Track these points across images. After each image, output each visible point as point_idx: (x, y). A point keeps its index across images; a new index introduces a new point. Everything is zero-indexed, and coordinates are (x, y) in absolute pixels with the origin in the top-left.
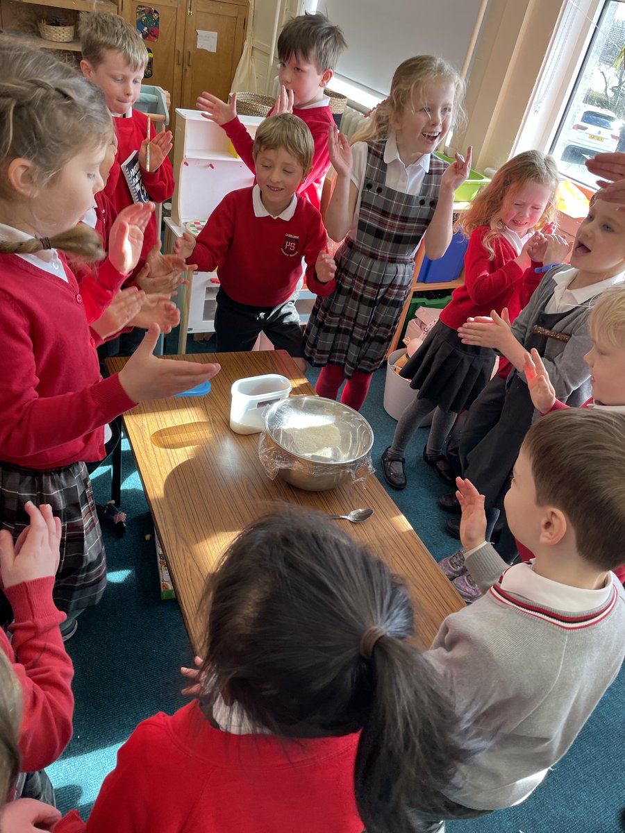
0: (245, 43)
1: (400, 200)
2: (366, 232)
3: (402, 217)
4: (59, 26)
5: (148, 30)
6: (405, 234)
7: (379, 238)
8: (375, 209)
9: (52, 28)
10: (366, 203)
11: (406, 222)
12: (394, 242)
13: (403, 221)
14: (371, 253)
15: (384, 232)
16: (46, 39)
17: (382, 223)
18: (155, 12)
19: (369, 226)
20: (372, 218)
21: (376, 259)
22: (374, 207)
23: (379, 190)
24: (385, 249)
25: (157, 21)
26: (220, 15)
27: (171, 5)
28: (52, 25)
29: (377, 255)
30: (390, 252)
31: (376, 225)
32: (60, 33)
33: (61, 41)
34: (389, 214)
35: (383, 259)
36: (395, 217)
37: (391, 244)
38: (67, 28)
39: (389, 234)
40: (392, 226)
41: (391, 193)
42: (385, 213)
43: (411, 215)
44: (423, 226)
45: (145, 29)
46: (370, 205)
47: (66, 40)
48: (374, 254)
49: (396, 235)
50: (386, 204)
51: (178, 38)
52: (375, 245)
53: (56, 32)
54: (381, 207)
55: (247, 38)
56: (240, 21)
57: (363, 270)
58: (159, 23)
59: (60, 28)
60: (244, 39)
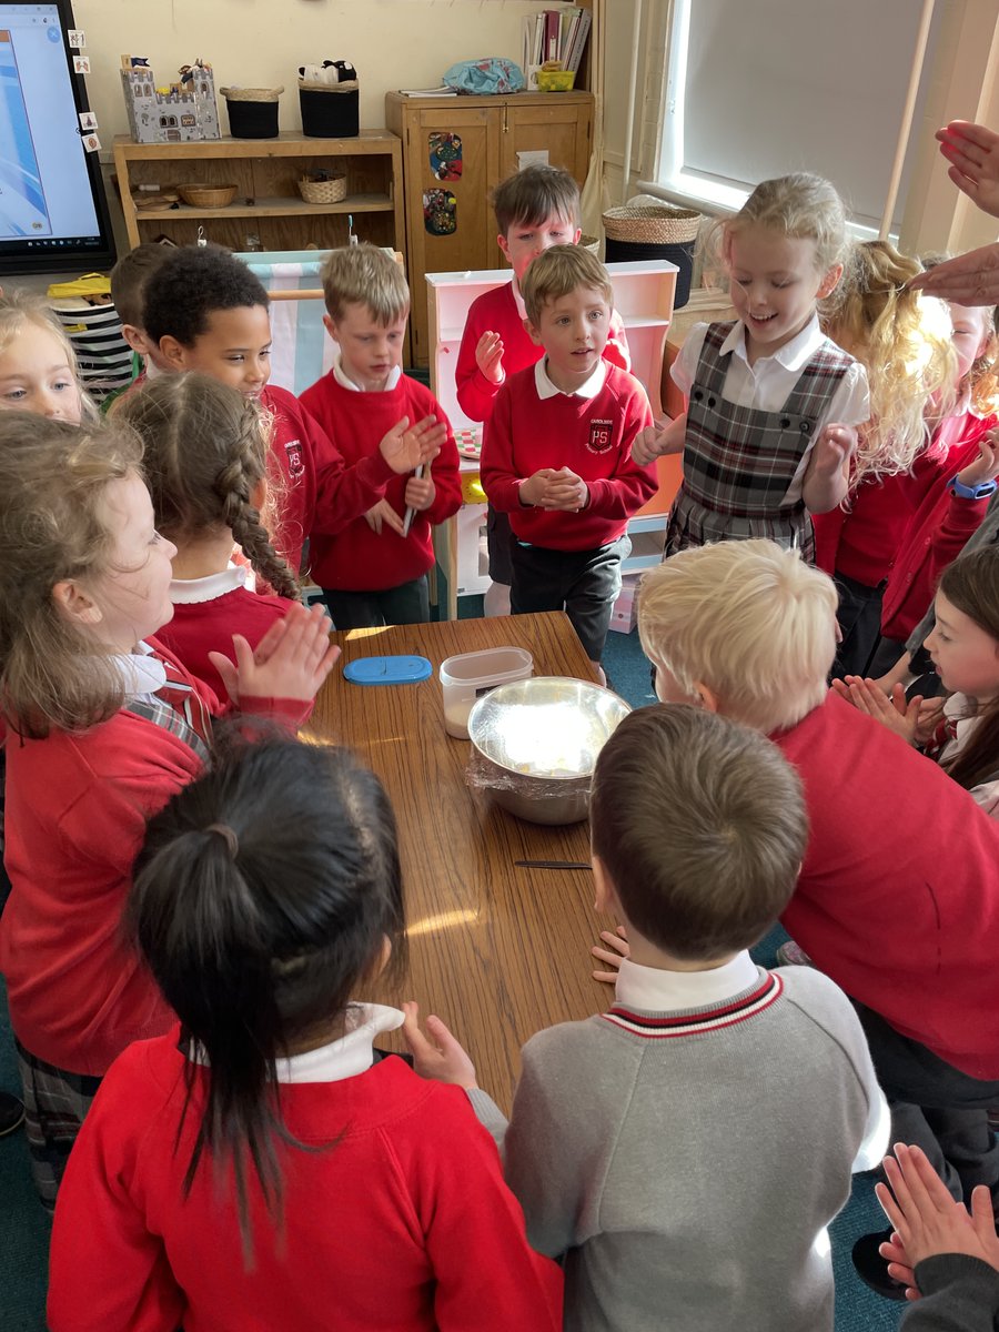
0: (592, 158)
1: (741, 419)
2: (696, 468)
3: (746, 446)
4: (326, 180)
5: (446, 165)
6: (756, 473)
7: (712, 477)
8: (706, 432)
9: (316, 185)
10: (694, 422)
11: (756, 454)
12: (737, 484)
13: (750, 453)
14: (704, 500)
15: (719, 468)
16: (309, 203)
17: (715, 454)
18: (456, 137)
19: (699, 457)
20: (704, 447)
21: (713, 509)
22: (705, 429)
23: (712, 403)
24: (724, 495)
25: (459, 150)
26: (550, 124)
27: (477, 123)
28: (317, 181)
29: (713, 504)
30: (734, 500)
31: (707, 457)
32: (328, 190)
33: (329, 201)
34: (725, 440)
35: (723, 511)
36: (735, 446)
37: (732, 488)
38: (335, 183)
39: (729, 473)
40: (731, 461)
41: (728, 407)
42: (719, 439)
43: (764, 444)
44: (791, 462)
45: (443, 165)
46: (700, 426)
47: (335, 200)
48: (709, 502)
49: (739, 474)
50: (723, 425)
51: (490, 168)
52: (709, 488)
53: (321, 191)
54: (713, 428)
55: (595, 149)
56: (583, 127)
57: (694, 525)
58: (463, 152)
59: (326, 184)
60: (590, 152)
